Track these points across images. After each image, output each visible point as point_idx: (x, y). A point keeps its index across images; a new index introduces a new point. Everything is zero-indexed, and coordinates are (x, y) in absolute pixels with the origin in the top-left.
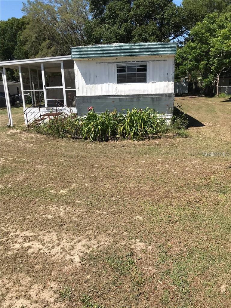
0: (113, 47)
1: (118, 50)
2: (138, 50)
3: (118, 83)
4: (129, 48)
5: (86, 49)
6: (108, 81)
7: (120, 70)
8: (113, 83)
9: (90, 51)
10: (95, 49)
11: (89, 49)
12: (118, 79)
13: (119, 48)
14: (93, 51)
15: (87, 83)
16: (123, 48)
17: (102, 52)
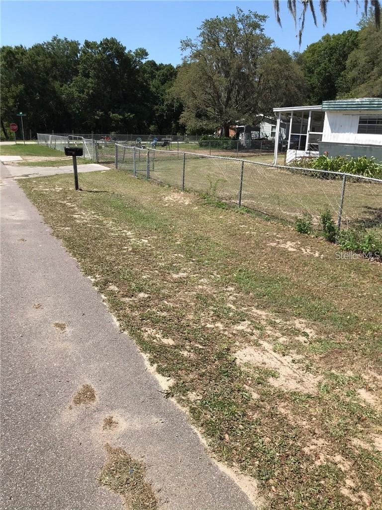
0: (355, 102)
1: (359, 104)
2: (376, 106)
3: (358, 133)
4: (368, 103)
5: (334, 104)
6: (350, 131)
7: (362, 121)
8: (354, 133)
9: (337, 105)
10: (341, 103)
11: (336, 103)
12: (358, 130)
13: (360, 103)
14: (339, 105)
15: (332, 132)
16: (363, 103)
17: (346, 106)
